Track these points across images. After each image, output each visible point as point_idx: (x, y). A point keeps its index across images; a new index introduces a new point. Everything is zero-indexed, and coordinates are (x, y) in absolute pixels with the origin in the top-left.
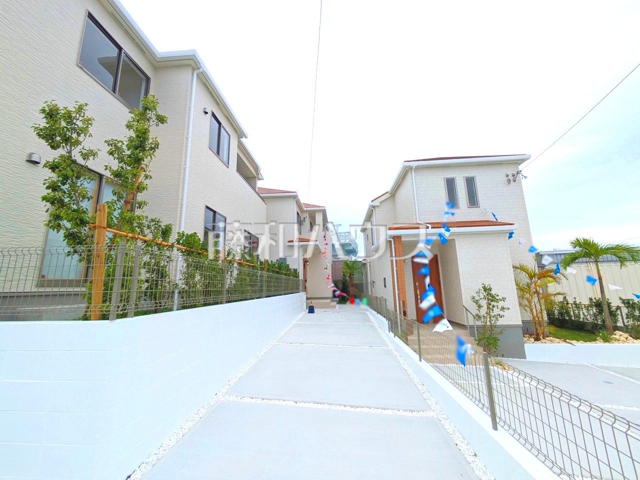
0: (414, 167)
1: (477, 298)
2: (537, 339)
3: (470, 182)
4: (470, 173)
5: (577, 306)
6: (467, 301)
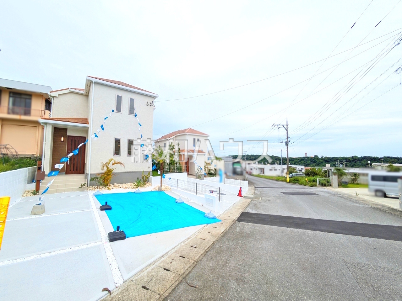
2: (206, 177)
4: (198, 138)
5: (212, 170)
6: (196, 169)
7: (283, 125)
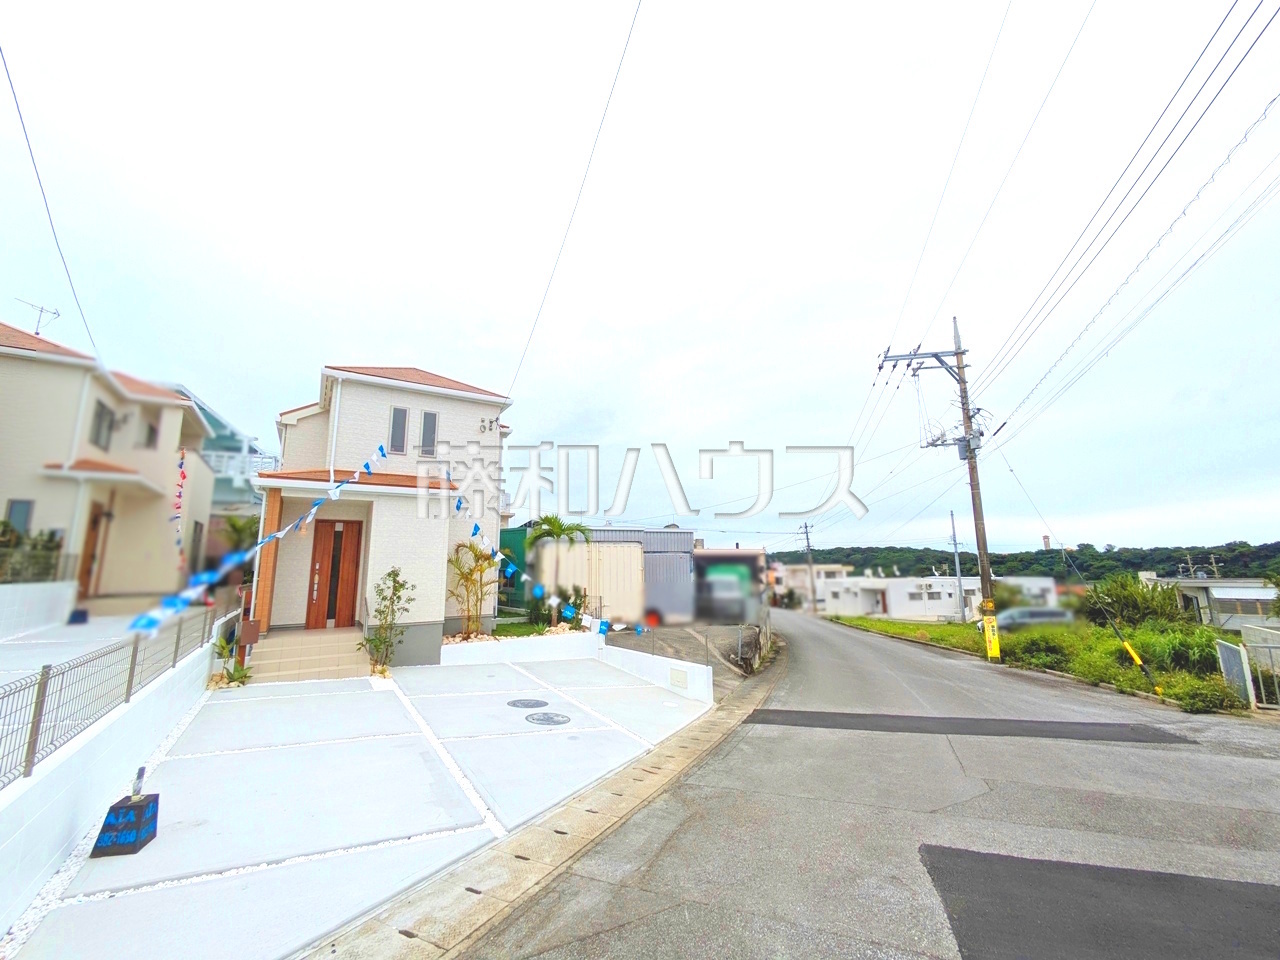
0: (340, 380)
1: (382, 586)
2: (466, 638)
3: (430, 421)
4: (431, 407)
6: (370, 591)
7: (936, 356)
